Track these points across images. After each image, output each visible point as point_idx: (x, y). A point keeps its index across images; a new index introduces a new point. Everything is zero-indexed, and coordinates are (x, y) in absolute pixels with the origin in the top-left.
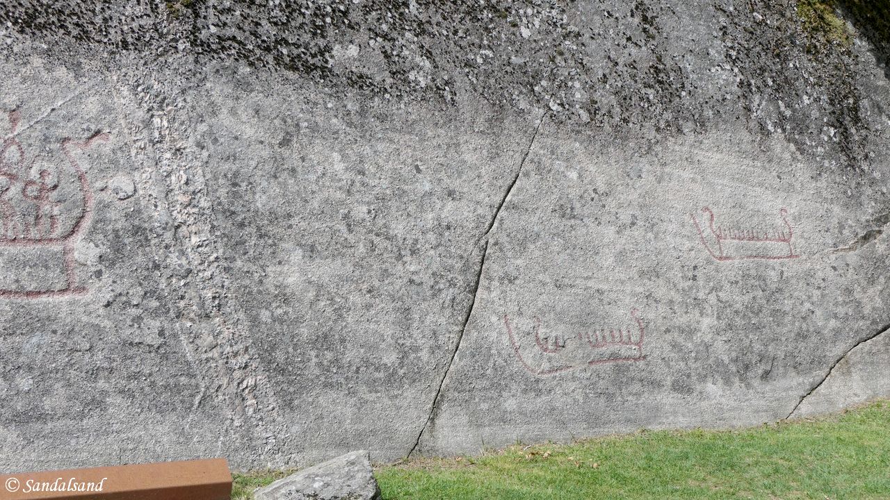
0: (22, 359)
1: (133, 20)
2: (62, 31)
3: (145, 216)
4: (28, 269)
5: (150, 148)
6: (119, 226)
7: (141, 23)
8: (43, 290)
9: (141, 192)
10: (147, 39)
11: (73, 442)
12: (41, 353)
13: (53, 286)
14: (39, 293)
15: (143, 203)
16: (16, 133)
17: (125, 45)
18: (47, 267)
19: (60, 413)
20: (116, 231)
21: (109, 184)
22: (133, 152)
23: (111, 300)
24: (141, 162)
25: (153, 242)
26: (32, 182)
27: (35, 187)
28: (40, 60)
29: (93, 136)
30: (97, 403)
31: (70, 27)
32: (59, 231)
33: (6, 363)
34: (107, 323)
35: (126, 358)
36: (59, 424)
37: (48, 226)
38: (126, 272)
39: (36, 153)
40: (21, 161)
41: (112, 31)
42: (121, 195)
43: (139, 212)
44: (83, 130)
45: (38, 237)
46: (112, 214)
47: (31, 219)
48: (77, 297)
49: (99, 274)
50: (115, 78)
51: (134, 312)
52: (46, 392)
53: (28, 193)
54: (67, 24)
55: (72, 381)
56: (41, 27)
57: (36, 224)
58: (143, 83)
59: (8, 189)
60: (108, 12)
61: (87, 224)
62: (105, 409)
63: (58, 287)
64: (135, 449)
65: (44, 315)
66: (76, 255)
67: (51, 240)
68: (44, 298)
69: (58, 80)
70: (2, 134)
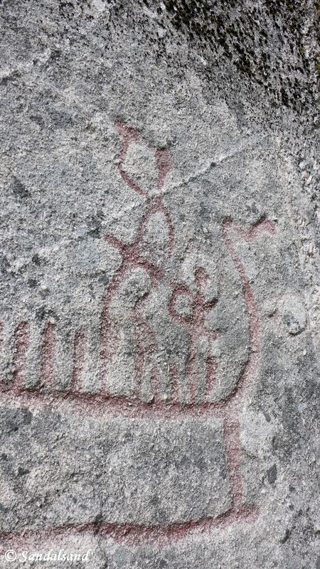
5: (317, 256)
8: (196, 518)
9: (312, 325)
14: (189, 525)
15: (315, 342)
16: (164, 190)
21: (279, 307)
23: (290, 527)
26: (182, 288)
27: (186, 298)
28: (198, 81)
29: (259, 222)
32: (217, 390)
37: (203, 376)
40: (170, 244)
42: (293, 326)
43: (311, 357)
44: (248, 209)
48: (245, 526)
53: (176, 308)
57: (186, 373)
59: (146, 294)
61: (253, 375)
66: (242, 437)
67: (206, 405)
68: (195, 537)
70: (143, 183)
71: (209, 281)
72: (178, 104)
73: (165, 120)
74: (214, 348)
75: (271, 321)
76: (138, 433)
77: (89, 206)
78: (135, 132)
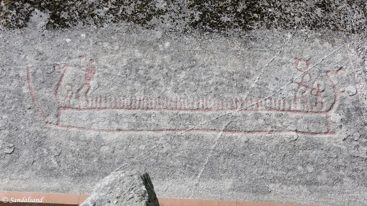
0: (309, 159)
1: (357, 21)
2: (327, 28)
3: (361, 103)
4: (312, 124)
5: (363, 74)
6: (349, 107)
7: (360, 22)
8: (318, 132)
9: (359, 93)
10: (363, 28)
11: (329, 195)
12: (317, 158)
13: (322, 131)
14: (316, 133)
15: (360, 97)
16: (308, 69)
17: (353, 31)
18: (320, 123)
19: (324, 182)
20: (348, 109)
21: (346, 89)
22: (356, 76)
23: (346, 138)
24: (359, 80)
25: (364, 114)
26: (314, 89)
27: (315, 91)
28: (318, 40)
29: (339, 70)
30: (339, 180)
31: (331, 26)
32: (325, 108)
33: (303, 160)
34: (344, 147)
35: (352, 162)
36: (324, 187)
37: (320, 107)
38: (352, 126)
39: (316, 77)
40: (310, 80)
41: (348, 26)
42: (351, 94)
43: (358, 101)
44: (335, 67)
45: (316, 111)
46: (346, 102)
47: (314, 104)
48: (332, 136)
49: (341, 127)
50: (349, 45)
51: (355, 143)
52: (319, 173)
53: (313, 93)
54: (329, 25)
55: (329, 170)
56: (319, 27)
57: (316, 106)
58: (361, 47)
59: (305, 91)
60: (346, 18)
61: (336, 106)
62: (343, 183)
63: (324, 131)
64: (355, 201)
65: (318, 142)
66: (331, 118)
67: (321, 112)
68: (318, 136)
69: (325, 47)
70: (303, 70)
71: (321, 86)
72: (312, 48)
73: (308, 54)
74: (324, 100)
75: (343, 93)
76: (304, 117)
77: (290, 78)
78: (300, 60)
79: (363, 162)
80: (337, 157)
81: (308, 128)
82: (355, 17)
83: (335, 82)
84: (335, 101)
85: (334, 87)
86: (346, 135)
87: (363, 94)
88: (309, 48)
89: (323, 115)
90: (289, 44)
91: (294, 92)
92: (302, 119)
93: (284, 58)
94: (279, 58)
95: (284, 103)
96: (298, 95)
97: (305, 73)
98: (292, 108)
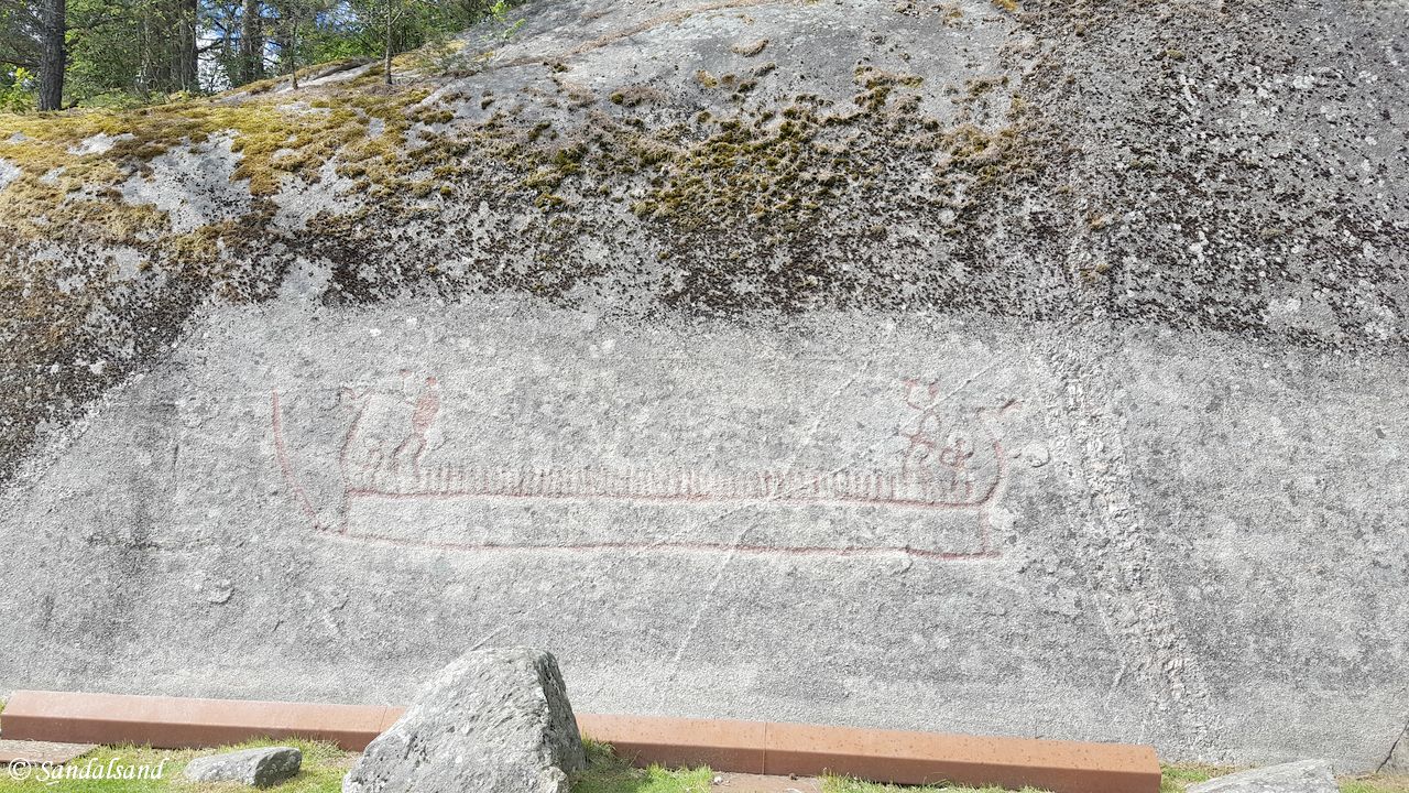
0: (939, 618)
1: (1047, 291)
2: (979, 308)
3: (1059, 483)
4: (945, 532)
5: (1064, 416)
6: (1033, 493)
7: (1055, 294)
8: (959, 553)
9: (1055, 460)
10: (1061, 309)
11: (989, 706)
12: (957, 615)
13: (969, 549)
14: (955, 555)
15: (1058, 470)
16: (934, 405)
17: (1039, 316)
18: (962, 531)
19: (975, 675)
20: (1030, 498)
21: (1023, 452)
22: (1047, 420)
23: (1025, 566)
24: (1056, 429)
25: (1068, 510)
26: (949, 450)
27: (951, 455)
28: (958, 336)
29: (1008, 405)
30: (1012, 669)
31: (986, 303)
32: (973, 497)
33: (925, 620)
34: (1022, 590)
35: (1041, 626)
36: (975, 686)
37: (964, 492)
38: (1041, 540)
39: (953, 422)
40: (939, 430)
41: (1026, 304)
42: (1035, 462)
43: (1054, 479)
44: (998, 399)
45: (954, 501)
46: (1026, 481)
47: (948, 485)
48: (992, 561)
49: (1013, 539)
50: (1029, 349)
51: (1049, 580)
52: (962, 653)
53: (945, 460)
54: (983, 301)
55: (987, 644)
56: (957, 306)
57: (952, 490)
58: (1057, 352)
59: (927, 456)
60: (1022, 286)
61: (1001, 490)
62: (1021, 677)
63: (974, 550)
64: (1051, 721)
65: (960, 577)
66: (991, 520)
67: (966, 505)
68: (960, 561)
69: (974, 354)
70: (921, 405)
71: (966, 444)
72: (943, 356)
73: (933, 368)
74: (971, 477)
75: (1017, 460)
76: (925, 516)
79: (1069, 625)
80: (1006, 612)
81: (935, 543)
82: (1043, 283)
83: (998, 434)
84: (998, 478)
85: (994, 446)
86: (1027, 560)
87: (1065, 463)
88: (936, 355)
89: (972, 512)
90: (889, 346)
91: (901, 458)
92: (920, 521)
93: (879, 378)
94: (866, 378)
95: (878, 484)
96: (910, 463)
97: (927, 414)
98: (898, 495)
